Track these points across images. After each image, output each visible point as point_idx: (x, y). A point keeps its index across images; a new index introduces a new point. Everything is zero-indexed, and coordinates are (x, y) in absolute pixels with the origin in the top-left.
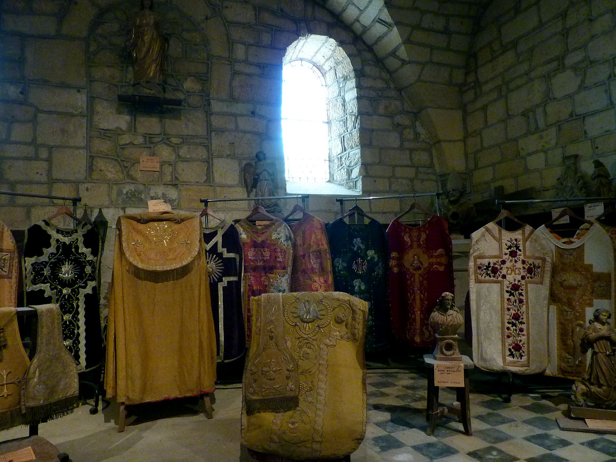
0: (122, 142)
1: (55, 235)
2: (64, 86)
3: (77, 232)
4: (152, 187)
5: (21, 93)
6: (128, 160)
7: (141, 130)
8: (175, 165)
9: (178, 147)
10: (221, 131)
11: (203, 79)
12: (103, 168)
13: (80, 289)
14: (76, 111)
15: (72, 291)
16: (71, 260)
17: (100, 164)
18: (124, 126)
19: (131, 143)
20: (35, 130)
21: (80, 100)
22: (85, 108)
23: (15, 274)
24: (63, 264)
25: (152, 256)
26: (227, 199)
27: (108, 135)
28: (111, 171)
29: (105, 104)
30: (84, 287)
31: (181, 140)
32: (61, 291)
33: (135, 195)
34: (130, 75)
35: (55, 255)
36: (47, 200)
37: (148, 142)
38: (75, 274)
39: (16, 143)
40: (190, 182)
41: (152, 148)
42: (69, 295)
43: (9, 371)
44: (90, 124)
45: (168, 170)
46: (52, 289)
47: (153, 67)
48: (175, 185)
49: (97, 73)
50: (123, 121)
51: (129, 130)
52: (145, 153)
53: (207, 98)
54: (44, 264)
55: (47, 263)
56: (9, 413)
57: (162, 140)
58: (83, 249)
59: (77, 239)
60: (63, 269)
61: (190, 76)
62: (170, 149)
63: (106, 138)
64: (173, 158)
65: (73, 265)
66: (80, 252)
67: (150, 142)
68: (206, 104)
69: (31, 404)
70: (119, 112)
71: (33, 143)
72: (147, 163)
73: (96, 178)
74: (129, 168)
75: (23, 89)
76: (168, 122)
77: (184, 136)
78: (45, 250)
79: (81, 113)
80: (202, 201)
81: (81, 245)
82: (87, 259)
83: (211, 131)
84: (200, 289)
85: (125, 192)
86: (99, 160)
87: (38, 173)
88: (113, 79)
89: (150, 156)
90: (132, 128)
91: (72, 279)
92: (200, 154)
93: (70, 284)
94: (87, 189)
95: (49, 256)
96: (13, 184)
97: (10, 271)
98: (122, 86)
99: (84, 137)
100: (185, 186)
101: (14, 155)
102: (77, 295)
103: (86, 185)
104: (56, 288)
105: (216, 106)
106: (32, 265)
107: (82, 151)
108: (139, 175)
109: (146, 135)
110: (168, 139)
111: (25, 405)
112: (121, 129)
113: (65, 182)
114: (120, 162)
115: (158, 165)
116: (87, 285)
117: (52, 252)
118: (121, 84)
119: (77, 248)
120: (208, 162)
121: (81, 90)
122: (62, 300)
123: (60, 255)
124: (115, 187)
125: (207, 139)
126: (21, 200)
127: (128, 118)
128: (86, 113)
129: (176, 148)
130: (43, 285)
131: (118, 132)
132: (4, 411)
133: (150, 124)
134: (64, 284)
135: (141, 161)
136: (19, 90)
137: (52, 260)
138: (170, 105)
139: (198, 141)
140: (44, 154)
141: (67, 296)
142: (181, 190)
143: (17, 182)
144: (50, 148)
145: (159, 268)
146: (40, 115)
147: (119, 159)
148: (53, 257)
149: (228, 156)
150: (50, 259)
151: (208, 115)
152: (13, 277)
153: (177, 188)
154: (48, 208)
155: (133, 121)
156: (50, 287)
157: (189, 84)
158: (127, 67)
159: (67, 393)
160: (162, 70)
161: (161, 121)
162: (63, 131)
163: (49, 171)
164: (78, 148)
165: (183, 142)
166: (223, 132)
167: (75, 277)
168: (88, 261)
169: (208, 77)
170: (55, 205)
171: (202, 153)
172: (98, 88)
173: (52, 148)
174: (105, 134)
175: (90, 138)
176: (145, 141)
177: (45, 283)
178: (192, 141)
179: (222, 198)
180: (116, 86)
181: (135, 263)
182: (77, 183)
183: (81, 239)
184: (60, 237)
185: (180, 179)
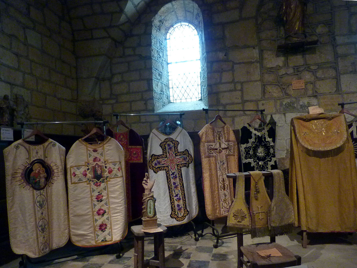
0: (280, 74)
1: (254, 132)
2: (246, 47)
3: (264, 129)
4: (301, 99)
5: (225, 55)
6: (284, 84)
7: (291, 65)
8: (315, 83)
9: (316, 72)
10: (345, 56)
11: (329, 24)
12: (271, 91)
13: (268, 162)
14: (253, 60)
15: (264, 163)
16: (262, 145)
17: (269, 88)
18: (281, 64)
19: (286, 74)
20: (233, 74)
21: (255, 53)
22: (258, 57)
23: (237, 154)
24: (259, 148)
25: (317, 142)
26: (352, 102)
27: (272, 71)
28: (275, 92)
29: (269, 53)
30: (270, 161)
31: (317, 67)
32: (258, 163)
33: (290, 105)
34: (282, 32)
35: (255, 142)
36: (242, 112)
37: (296, 71)
38: (265, 153)
39: (224, 83)
40: (326, 93)
41: (299, 74)
42: (263, 165)
43: (261, 205)
44: (262, 66)
45: (310, 87)
46: (255, 162)
47: (297, 24)
48: (315, 96)
49: (263, 35)
50: (280, 61)
51: (285, 65)
52: (295, 78)
53: (332, 36)
54: (250, 148)
55: (251, 147)
56: (263, 228)
57: (305, 69)
58: (268, 139)
59: (265, 133)
60: (259, 151)
61: (320, 24)
62: (310, 74)
63: (271, 73)
64: (313, 79)
65: (264, 148)
66: (266, 140)
67: (297, 71)
68: (332, 40)
69: (273, 225)
70: (278, 56)
71: (233, 82)
72: (297, 84)
73: (267, 97)
74: (286, 89)
75: (226, 53)
76: (307, 56)
77: (319, 64)
78: (250, 140)
79: (256, 60)
80: (339, 104)
81: (267, 136)
82: (271, 145)
83: (337, 57)
84: (351, 162)
85: (284, 104)
86: (268, 87)
87: (236, 98)
88: (273, 37)
89: (298, 80)
90: (286, 64)
91: (264, 156)
92: (331, 74)
93: (263, 159)
94: (263, 105)
95: (252, 143)
96: (225, 106)
97: (234, 152)
98: (278, 40)
99: (259, 74)
100: (322, 97)
101: (224, 90)
102: (267, 165)
103: (262, 102)
104: (256, 161)
105: (340, 40)
106: (245, 148)
107: (258, 83)
108: (292, 93)
109: (294, 67)
110: (309, 67)
111: (270, 225)
112: (279, 66)
113: (251, 101)
114: (280, 86)
115: (303, 85)
116: (271, 160)
117: (253, 141)
118: (277, 39)
119: (265, 138)
120: (337, 79)
121: (255, 47)
122: (259, 168)
123: (257, 143)
124: (278, 101)
125: (335, 63)
126: (229, 113)
127: (283, 59)
128: (259, 60)
129: (314, 72)
130: (250, 159)
131: (278, 68)
132: (260, 227)
133: (297, 60)
134: (260, 159)
135: (293, 84)
136: (224, 54)
137: (254, 146)
138: (308, 45)
139: (329, 65)
140: (239, 87)
141: (261, 166)
142: (319, 99)
143: (227, 104)
144: (242, 83)
145: (321, 149)
146: (235, 66)
147: (279, 85)
148: (254, 144)
149: (351, 72)
150: (252, 145)
151: (335, 48)
152: (236, 155)
153: (317, 98)
154: (243, 117)
155: (286, 60)
156: (253, 161)
157: (320, 29)
158: (280, 27)
159: (289, 221)
160: (303, 24)
161: (303, 57)
162: (248, 72)
163: (242, 96)
164: (256, 81)
165: (318, 68)
166: (346, 56)
167: (265, 155)
168: (271, 146)
169: (332, 21)
170: (246, 115)
171: (332, 73)
172: (265, 44)
173: (243, 83)
174: (271, 70)
175: (262, 74)
176: (294, 70)
177: (251, 159)
178: (324, 66)
179: (349, 101)
180: (275, 40)
181: (306, 146)
182: (257, 101)
183: (267, 133)
184: (256, 132)
185: (319, 92)
